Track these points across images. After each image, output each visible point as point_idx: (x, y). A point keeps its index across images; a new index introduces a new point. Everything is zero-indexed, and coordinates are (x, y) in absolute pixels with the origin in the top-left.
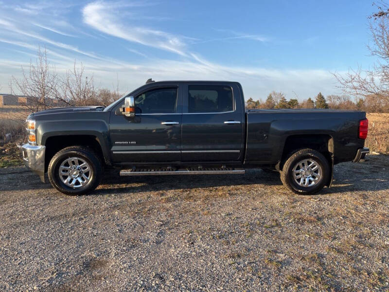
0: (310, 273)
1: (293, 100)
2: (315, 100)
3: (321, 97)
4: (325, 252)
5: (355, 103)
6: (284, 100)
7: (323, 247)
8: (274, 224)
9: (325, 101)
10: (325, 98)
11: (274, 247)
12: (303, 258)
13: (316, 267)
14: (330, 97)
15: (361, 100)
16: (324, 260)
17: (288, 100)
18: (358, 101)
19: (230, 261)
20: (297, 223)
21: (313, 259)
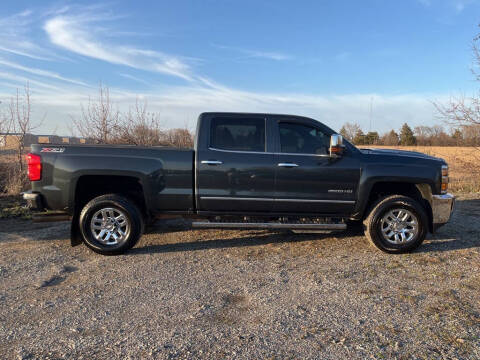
0: (447, 305)
1: (371, 133)
2: (399, 133)
3: (407, 129)
4: (456, 288)
5: (450, 135)
6: (360, 133)
7: (453, 284)
8: (395, 265)
9: (412, 134)
10: (412, 129)
11: (403, 284)
12: (436, 293)
13: (451, 300)
14: (418, 128)
15: (457, 132)
16: (458, 295)
17: (366, 133)
18: (454, 132)
19: (364, 296)
20: (420, 264)
21: (446, 294)
